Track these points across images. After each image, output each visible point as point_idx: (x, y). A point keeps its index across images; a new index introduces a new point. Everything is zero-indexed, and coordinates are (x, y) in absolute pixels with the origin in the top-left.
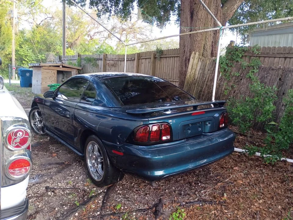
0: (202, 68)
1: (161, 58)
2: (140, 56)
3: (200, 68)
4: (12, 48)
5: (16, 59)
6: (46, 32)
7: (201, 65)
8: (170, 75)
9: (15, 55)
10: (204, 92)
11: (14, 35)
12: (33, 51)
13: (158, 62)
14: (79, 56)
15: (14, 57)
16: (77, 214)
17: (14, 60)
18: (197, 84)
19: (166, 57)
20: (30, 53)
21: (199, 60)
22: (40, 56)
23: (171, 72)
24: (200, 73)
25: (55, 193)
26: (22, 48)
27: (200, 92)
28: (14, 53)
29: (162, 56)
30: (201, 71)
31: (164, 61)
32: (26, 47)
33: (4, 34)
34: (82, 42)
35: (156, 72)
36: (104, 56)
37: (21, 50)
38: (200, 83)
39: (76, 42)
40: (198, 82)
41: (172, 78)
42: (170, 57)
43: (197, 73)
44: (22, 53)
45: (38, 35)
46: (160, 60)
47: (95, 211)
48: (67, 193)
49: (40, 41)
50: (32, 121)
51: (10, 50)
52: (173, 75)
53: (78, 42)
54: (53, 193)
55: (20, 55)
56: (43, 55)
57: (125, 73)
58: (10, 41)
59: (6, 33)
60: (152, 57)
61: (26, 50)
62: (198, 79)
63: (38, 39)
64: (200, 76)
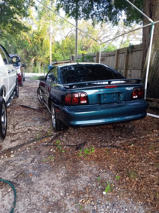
0: (157, 57)
1: (132, 52)
2: (120, 51)
3: (155, 57)
4: (50, 53)
5: (52, 60)
6: (70, 41)
7: (156, 54)
8: (138, 64)
9: (52, 58)
10: (157, 76)
11: (51, 44)
12: (63, 54)
13: (130, 55)
14: (83, 55)
15: (51, 59)
16: (35, 142)
17: (51, 61)
18: (152, 70)
19: (136, 51)
20: (60, 56)
21: (155, 50)
22: (66, 57)
23: (138, 61)
24: (155, 61)
25: (31, 132)
26: (56, 53)
27: (154, 76)
28: (51, 57)
29: (133, 50)
30: (155, 60)
31: (134, 54)
32: (58, 52)
33: (44, 44)
34: (94, 45)
35: (129, 63)
36: (97, 53)
37: (55, 54)
38: (154, 69)
39: (89, 46)
40: (153, 68)
41: (139, 67)
42: (138, 50)
43: (153, 61)
44: (56, 56)
45: (66, 43)
46: (132, 54)
47: (45, 142)
48: (37, 133)
49: (66, 47)
50: (39, 95)
51: (48, 54)
52: (139, 64)
53: (91, 46)
54: (30, 132)
55: (55, 57)
56: (68, 57)
57: (99, 63)
58: (48, 48)
59: (46, 43)
60: (126, 52)
61: (58, 54)
62: (153, 66)
63: (65, 46)
64: (155, 64)
